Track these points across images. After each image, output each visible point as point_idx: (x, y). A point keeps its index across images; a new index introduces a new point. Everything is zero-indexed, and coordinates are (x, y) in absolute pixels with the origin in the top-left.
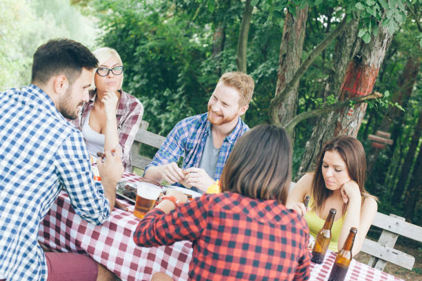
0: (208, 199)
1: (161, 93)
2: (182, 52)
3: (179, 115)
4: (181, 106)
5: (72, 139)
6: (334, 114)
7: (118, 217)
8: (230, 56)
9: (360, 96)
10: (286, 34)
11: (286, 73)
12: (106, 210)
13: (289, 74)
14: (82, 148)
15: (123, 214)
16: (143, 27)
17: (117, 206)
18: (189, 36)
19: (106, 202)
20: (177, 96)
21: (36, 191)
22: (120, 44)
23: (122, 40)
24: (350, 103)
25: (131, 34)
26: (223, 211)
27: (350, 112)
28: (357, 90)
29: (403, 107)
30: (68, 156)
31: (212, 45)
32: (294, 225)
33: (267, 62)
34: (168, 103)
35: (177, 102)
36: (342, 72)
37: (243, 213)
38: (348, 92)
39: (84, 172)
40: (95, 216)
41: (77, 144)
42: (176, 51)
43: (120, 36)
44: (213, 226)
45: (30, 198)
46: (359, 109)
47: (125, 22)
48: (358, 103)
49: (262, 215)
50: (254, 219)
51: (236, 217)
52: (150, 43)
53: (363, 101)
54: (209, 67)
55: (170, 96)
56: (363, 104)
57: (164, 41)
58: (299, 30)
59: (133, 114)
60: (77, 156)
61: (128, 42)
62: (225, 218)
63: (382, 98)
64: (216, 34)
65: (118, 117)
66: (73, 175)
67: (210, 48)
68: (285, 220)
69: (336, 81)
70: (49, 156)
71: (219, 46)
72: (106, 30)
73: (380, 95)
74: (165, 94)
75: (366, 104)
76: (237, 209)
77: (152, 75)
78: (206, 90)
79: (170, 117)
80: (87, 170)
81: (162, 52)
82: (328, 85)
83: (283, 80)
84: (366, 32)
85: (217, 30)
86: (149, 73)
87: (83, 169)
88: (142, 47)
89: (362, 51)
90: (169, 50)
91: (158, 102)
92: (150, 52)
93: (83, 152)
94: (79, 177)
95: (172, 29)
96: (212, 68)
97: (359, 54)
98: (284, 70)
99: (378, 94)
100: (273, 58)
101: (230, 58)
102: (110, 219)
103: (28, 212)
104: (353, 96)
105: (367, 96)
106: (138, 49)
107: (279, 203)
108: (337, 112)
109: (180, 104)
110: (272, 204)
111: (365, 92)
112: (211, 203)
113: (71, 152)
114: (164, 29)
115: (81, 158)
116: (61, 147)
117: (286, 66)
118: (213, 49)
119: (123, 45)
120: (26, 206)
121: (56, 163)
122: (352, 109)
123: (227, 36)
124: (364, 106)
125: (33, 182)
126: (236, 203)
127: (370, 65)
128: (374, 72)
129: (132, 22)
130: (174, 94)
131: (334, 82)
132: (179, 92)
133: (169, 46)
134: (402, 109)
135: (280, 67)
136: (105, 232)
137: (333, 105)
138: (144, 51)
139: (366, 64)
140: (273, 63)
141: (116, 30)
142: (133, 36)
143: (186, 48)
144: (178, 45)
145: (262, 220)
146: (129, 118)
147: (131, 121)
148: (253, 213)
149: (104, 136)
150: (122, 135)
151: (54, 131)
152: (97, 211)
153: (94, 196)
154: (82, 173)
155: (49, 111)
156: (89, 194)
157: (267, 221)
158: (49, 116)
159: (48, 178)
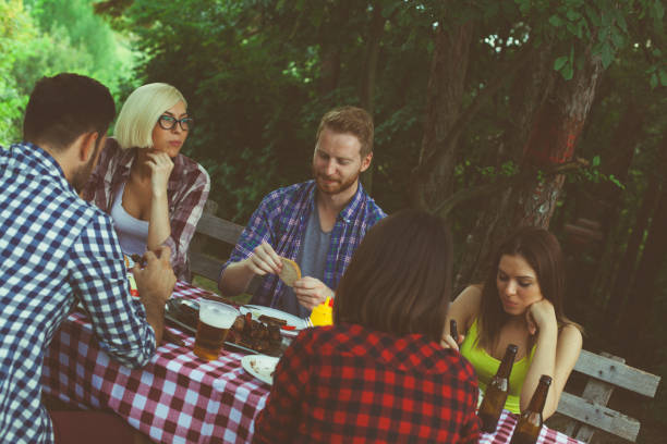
0: (311, 336)
1: (238, 154)
2: (271, 91)
5: (97, 227)
6: (513, 191)
7: (167, 356)
9: (555, 164)
10: (438, 64)
11: (436, 127)
12: (149, 344)
13: (441, 128)
14: (112, 242)
16: (210, 50)
19: (149, 331)
20: (262, 160)
21: (37, 310)
24: (538, 175)
25: (191, 61)
26: (337, 353)
27: (538, 189)
28: (549, 154)
29: (622, 183)
30: (89, 254)
31: (319, 80)
32: (456, 375)
33: (406, 107)
34: (249, 171)
35: (262, 170)
36: (525, 125)
37: (369, 356)
39: (116, 280)
41: (105, 234)
42: (262, 88)
43: (173, 64)
44: (322, 380)
45: (29, 322)
46: (552, 184)
47: (182, 42)
48: (550, 176)
49: (401, 357)
50: (389, 365)
51: (359, 363)
52: (220, 76)
53: (559, 172)
55: (251, 159)
56: (558, 177)
57: (242, 72)
58: (458, 58)
59: (194, 188)
60: (103, 254)
61: (185, 73)
62: (341, 365)
63: (588, 167)
64: (326, 63)
66: (98, 284)
68: (441, 367)
69: (515, 139)
70: (59, 254)
72: (150, 53)
74: (244, 156)
75: (564, 177)
76: (360, 350)
79: (252, 191)
80: (120, 277)
81: (238, 90)
82: (502, 145)
83: (432, 137)
84: (567, 63)
85: (328, 56)
86: (219, 123)
87: (114, 275)
88: (208, 81)
89: (557, 92)
91: (232, 168)
92: (221, 89)
93: (114, 248)
94: (108, 287)
95: (256, 54)
97: (553, 97)
98: (434, 121)
99: (582, 160)
100: (415, 102)
102: (156, 359)
103: (24, 343)
105: (565, 164)
106: (201, 85)
108: (517, 189)
109: (267, 172)
110: (419, 341)
111: (561, 157)
112: (316, 343)
113: (94, 248)
114: (242, 54)
115: (111, 257)
116: (80, 239)
117: (437, 116)
118: (319, 86)
120: (20, 334)
121: (71, 264)
122: (541, 184)
123: (342, 65)
124: (560, 180)
125: (32, 295)
126: (358, 340)
127: (571, 115)
128: (576, 126)
129: (192, 42)
130: (258, 157)
131: (511, 141)
132: (266, 153)
133: (251, 81)
134: (620, 185)
135: (427, 115)
136: (147, 380)
137: (511, 177)
138: (210, 87)
139: (564, 113)
140: (415, 109)
141: (167, 54)
142: (193, 65)
143: (278, 84)
144: (265, 79)
145: (402, 368)
146: (186, 195)
147: (190, 200)
148: (387, 355)
149: (148, 224)
150: (175, 223)
151: (68, 214)
152: (135, 347)
153: (131, 320)
154: (112, 281)
155: (57, 186)
156: (124, 317)
157: (410, 368)
158: (58, 191)
159: (56, 289)
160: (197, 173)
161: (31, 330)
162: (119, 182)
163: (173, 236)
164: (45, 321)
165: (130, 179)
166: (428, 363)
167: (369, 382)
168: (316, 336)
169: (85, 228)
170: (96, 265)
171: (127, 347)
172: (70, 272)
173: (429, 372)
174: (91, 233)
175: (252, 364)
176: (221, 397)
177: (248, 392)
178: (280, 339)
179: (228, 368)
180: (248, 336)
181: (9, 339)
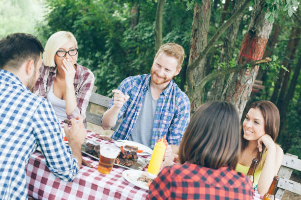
0: (169, 171)
1: (94, 55)
2: (108, 25)
3: (107, 71)
4: (109, 64)
5: (44, 106)
6: (235, 74)
7: (85, 174)
8: (144, 27)
9: (254, 60)
10: (197, 13)
11: (197, 44)
12: (75, 168)
13: (199, 44)
14: (52, 113)
15: (89, 171)
16: (79, 6)
17: (84, 164)
18: (112, 12)
19: (74, 161)
20: (105, 57)
21: (20, 150)
22: (62, 19)
23: (63, 16)
24: (247, 66)
25: (70, 12)
26: (184, 180)
27: (247, 73)
28: (252, 55)
29: (287, 69)
30: (42, 119)
31: (130, 18)
32: (244, 187)
33: (173, 31)
34: (99, 62)
35: (105, 61)
36: (234, 40)
37: (201, 181)
38: (245, 57)
39: (56, 133)
40: (66, 173)
41: (48, 109)
42: (104, 24)
43: (62, 13)
44: (177, 195)
45: (16, 156)
46: (253, 70)
47: (65, 3)
48: (253, 66)
49: (217, 180)
50: (212, 185)
51: (196, 185)
52: (85, 18)
53: (257, 64)
54: (129, 35)
55: (100, 57)
56: (256, 66)
57: (94, 17)
58: (207, 11)
59: (86, 82)
60: (49, 119)
61: (68, 17)
62: (187, 186)
63: (271, 61)
64: (132, 11)
65: (75, 85)
66: (47, 135)
67: (128, 21)
68: (237, 184)
69: (229, 46)
70: (27, 119)
71: (135, 19)
72: (51, 9)
73: (270, 60)
74: (97, 55)
75: (259, 66)
76: (196, 178)
77: (86, 42)
78: (127, 52)
79: (101, 72)
80: (58, 132)
81: (93, 24)
82: (223, 49)
83: (195, 49)
84: (271, 15)
85: (133, 8)
86: (84, 40)
87: (55, 130)
88: (78, 21)
89: (255, 26)
90: (98, 23)
91: (92, 61)
92: (85, 25)
93: (53, 117)
94: (52, 136)
95: (101, 8)
96: (131, 36)
97: (253, 28)
98: (196, 41)
99: (268, 58)
100: (177, 29)
101: (145, 29)
102: (79, 176)
103: (15, 168)
104: (249, 61)
105: (260, 60)
106: (75, 22)
107: (231, 170)
108: (236, 73)
109: (107, 63)
110: (225, 171)
111: (258, 57)
112: (172, 175)
113: (44, 116)
114: (94, 8)
115: (53, 121)
116: (36, 112)
117: (197, 38)
118: (130, 22)
119: (64, 20)
120: (13, 163)
121: (34, 125)
122: (248, 70)
123: (140, 12)
124: (257, 68)
125: (16, 142)
126: (195, 172)
127: (262, 37)
128: (264, 42)
129: (70, 3)
130: (103, 56)
131: (228, 47)
132: (107, 54)
133: (98, 21)
134: (287, 70)
135: (192, 39)
136: (75, 187)
137: (234, 67)
138: (80, 24)
139: (258, 36)
140: (177, 32)
141: (58, 9)
142: (71, 13)
143: (111, 21)
144: (105, 19)
145: (218, 185)
146: (83, 85)
147: (85, 88)
148: (210, 180)
149: (65, 101)
150: (79, 100)
151: (29, 100)
152: (67, 169)
153: (65, 154)
154: (55, 133)
155: (21, 88)
156: (61, 152)
157: (222, 186)
158: (22, 91)
159: (28, 138)
160: (88, 74)
161: (18, 161)
162: (51, 81)
163: (78, 106)
164: (25, 155)
165: (55, 80)
166: (231, 182)
167: (202, 195)
168: (172, 171)
169: (38, 106)
170: (46, 125)
171: (63, 169)
172: (33, 129)
173: (232, 187)
174: (42, 109)
175: (128, 175)
176: (114, 194)
177: (128, 192)
178: (137, 158)
179: (116, 178)
180: (122, 158)
181: (8, 167)
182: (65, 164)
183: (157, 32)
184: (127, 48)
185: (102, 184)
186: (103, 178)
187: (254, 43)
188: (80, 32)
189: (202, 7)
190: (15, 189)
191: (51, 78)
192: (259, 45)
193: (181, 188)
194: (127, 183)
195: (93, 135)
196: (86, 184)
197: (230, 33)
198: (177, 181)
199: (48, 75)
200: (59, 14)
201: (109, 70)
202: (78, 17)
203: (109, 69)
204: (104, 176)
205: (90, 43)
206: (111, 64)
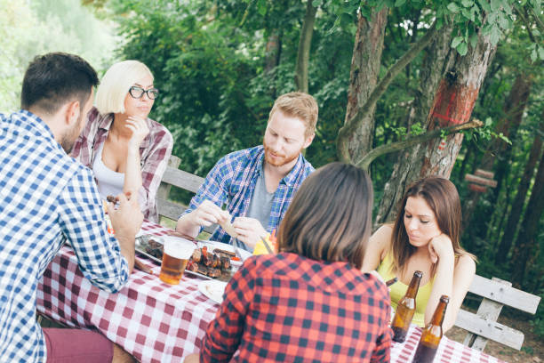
0: (255, 263)
1: (199, 119)
2: (225, 67)
3: (222, 149)
4: (224, 136)
5: (80, 178)
6: (421, 147)
7: (139, 282)
8: (287, 72)
9: (455, 124)
10: (359, 43)
11: (358, 95)
12: (123, 272)
13: (362, 96)
14: (93, 190)
15: (146, 277)
16: (175, 35)
17: (138, 267)
18: (235, 46)
19: (123, 262)
20: (218, 124)
21: (33, 246)
22: (146, 56)
23: (148, 51)
24: (441, 133)
25: (160, 44)
26: (276, 277)
27: (441, 145)
28: (450, 116)
29: (510, 139)
30: (74, 200)
31: (265, 58)
32: (372, 295)
33: (336, 79)
34: (208, 133)
35: (219, 132)
36: (431, 93)
37: (303, 279)
38: (439, 119)
39: (96, 222)
40: (110, 281)
41: (87, 184)
42: (218, 65)
43: (146, 46)
44: (263, 298)
45: (26, 255)
46: (453, 142)
47: (153, 28)
48: (451, 134)
49: (328, 281)
50: (318, 287)
51: (294, 285)
52: (184, 56)
53: (458, 131)
54: (260, 86)
55: (210, 123)
56: (458, 135)
57: (201, 52)
58: (376, 39)
59: (160, 146)
60: (86, 200)
61: (155, 53)
62: (279, 286)
63: (482, 127)
64: (270, 44)
65: (142, 149)
66: (82, 225)
67: (262, 62)
68: (360, 289)
69: (423, 105)
70: (50, 200)
71: (274, 59)
72: (127, 38)
73: (480, 123)
74: (204, 121)
75: (462, 135)
76: (295, 275)
77: (186, 97)
78: (257, 116)
79: (210, 150)
80: (100, 219)
81: (199, 66)
82: (413, 110)
83: (355, 104)
84: (462, 42)
85: (271, 39)
86: (183, 94)
87: (95, 217)
88: (174, 60)
89: (457, 66)
90: (208, 64)
91: (195, 131)
92: (185, 66)
93: (94, 195)
94: (89, 227)
95: (213, 38)
96: (263, 88)
97: (453, 70)
98: (357, 90)
99: (477, 121)
100: (342, 75)
101: (287, 75)
102: (129, 284)
103: (22, 273)
104: (445, 125)
105: (463, 124)
106: (168, 62)
107: (351, 267)
108: (424, 145)
109: (222, 134)
110: (342, 268)
111: (461, 119)
112: (259, 268)
113: (78, 195)
114: (202, 37)
115: (92, 202)
116: (66, 188)
117: (358, 86)
118: (265, 64)
119: (149, 57)
120: (19, 266)
121: (60, 209)
122: (443, 141)
123: (284, 46)
124: (459, 138)
125: (29, 234)
126: (293, 267)
127: (468, 84)
128: (472, 94)
129: (161, 28)
130: (215, 122)
131: (421, 106)
132: (222, 118)
133: (209, 60)
134: (508, 141)
135: (351, 86)
136: (122, 301)
137: (420, 136)
138: (176, 65)
139: (462, 83)
140: (342, 82)
141: (141, 38)
142: (162, 46)
143: (231, 62)
144: (221, 57)
145: (329, 289)
148: (316, 280)
149: (123, 175)
150: (146, 175)
151: (57, 168)
152: (112, 275)
153: (109, 253)
154: (93, 222)
155: (49, 145)
156: (102, 251)
157: (335, 290)
158: (49, 149)
159: (48, 229)
160: (162, 134)
161: (28, 262)
162: (99, 142)
163: (144, 185)
164: (39, 255)
166: (350, 286)
167: (301, 301)
168: (259, 263)
169: (71, 179)
170: (80, 209)
171: (105, 275)
172: (59, 216)
173: (351, 293)
174: (76, 184)
175: (207, 288)
176: (181, 314)
177: (203, 310)
178: (230, 268)
179: (188, 291)
180: (204, 265)
181: (10, 270)
182: (109, 268)
183: (300, 78)
184: (256, 110)
185: (162, 297)
186: (166, 289)
187: (455, 95)
188: (176, 80)
189: (369, 32)
190: (20, 306)
191: (100, 137)
192: (464, 98)
193: (270, 288)
194: (204, 298)
195: (163, 232)
196: (139, 296)
197: (425, 81)
198: (265, 277)
199: (95, 132)
200: (140, 48)
201: (224, 148)
202: (174, 53)
203: (225, 145)
204: (168, 287)
205: (193, 99)
206: (229, 136)
